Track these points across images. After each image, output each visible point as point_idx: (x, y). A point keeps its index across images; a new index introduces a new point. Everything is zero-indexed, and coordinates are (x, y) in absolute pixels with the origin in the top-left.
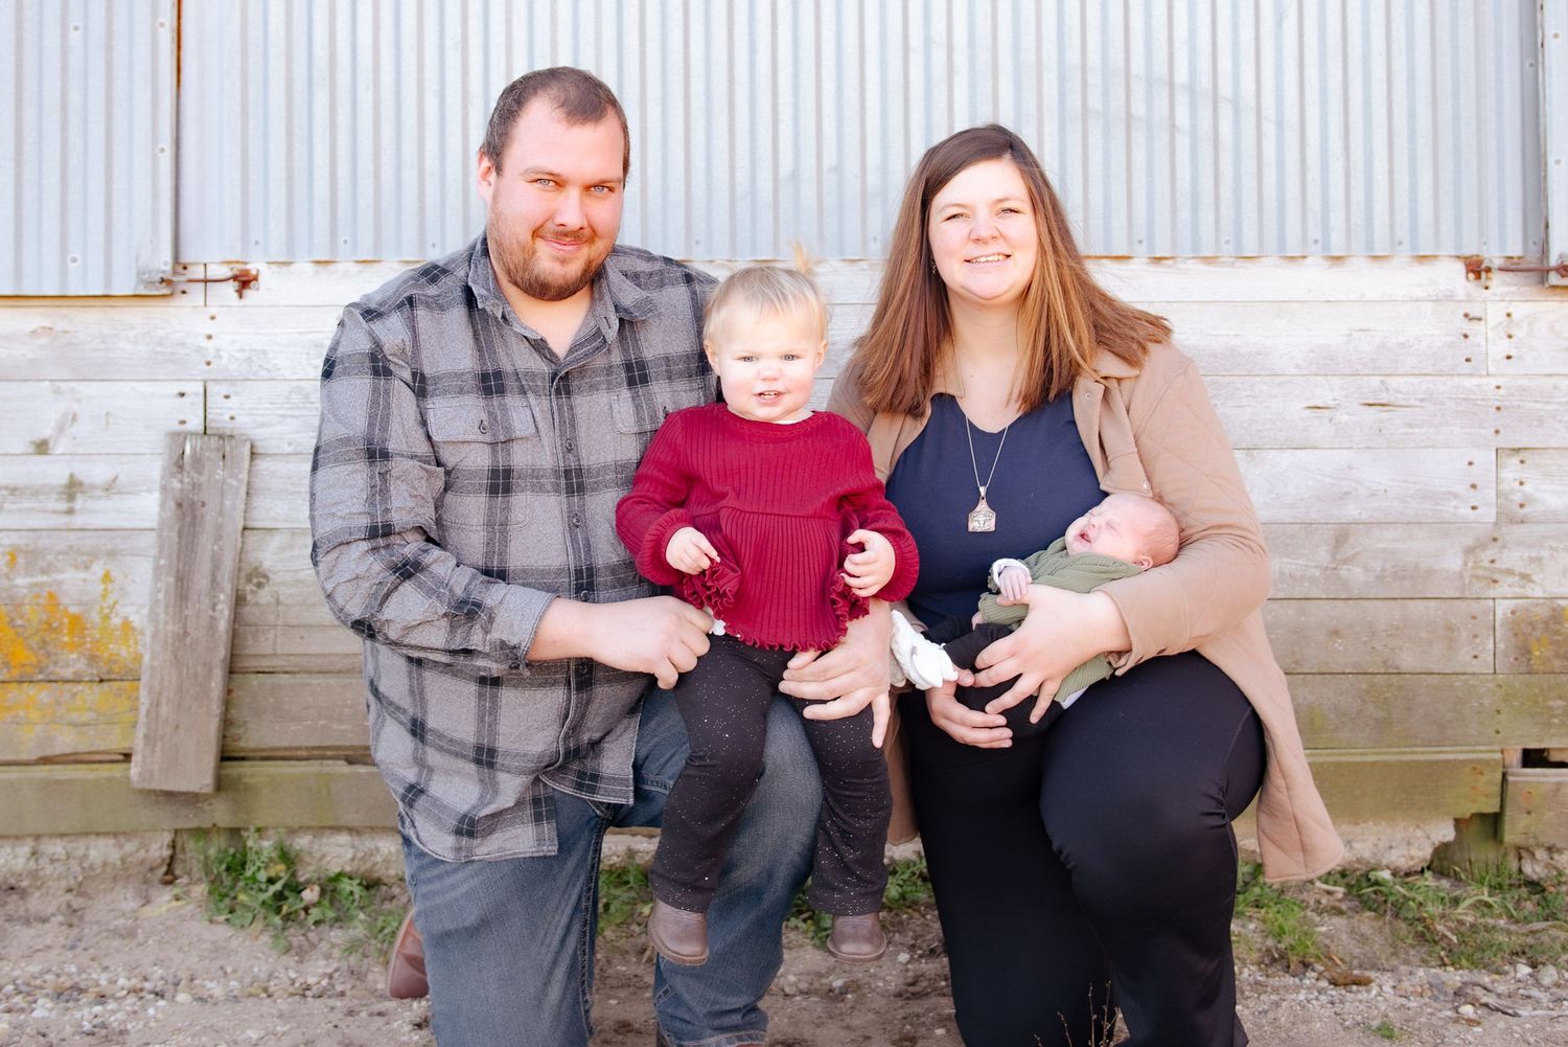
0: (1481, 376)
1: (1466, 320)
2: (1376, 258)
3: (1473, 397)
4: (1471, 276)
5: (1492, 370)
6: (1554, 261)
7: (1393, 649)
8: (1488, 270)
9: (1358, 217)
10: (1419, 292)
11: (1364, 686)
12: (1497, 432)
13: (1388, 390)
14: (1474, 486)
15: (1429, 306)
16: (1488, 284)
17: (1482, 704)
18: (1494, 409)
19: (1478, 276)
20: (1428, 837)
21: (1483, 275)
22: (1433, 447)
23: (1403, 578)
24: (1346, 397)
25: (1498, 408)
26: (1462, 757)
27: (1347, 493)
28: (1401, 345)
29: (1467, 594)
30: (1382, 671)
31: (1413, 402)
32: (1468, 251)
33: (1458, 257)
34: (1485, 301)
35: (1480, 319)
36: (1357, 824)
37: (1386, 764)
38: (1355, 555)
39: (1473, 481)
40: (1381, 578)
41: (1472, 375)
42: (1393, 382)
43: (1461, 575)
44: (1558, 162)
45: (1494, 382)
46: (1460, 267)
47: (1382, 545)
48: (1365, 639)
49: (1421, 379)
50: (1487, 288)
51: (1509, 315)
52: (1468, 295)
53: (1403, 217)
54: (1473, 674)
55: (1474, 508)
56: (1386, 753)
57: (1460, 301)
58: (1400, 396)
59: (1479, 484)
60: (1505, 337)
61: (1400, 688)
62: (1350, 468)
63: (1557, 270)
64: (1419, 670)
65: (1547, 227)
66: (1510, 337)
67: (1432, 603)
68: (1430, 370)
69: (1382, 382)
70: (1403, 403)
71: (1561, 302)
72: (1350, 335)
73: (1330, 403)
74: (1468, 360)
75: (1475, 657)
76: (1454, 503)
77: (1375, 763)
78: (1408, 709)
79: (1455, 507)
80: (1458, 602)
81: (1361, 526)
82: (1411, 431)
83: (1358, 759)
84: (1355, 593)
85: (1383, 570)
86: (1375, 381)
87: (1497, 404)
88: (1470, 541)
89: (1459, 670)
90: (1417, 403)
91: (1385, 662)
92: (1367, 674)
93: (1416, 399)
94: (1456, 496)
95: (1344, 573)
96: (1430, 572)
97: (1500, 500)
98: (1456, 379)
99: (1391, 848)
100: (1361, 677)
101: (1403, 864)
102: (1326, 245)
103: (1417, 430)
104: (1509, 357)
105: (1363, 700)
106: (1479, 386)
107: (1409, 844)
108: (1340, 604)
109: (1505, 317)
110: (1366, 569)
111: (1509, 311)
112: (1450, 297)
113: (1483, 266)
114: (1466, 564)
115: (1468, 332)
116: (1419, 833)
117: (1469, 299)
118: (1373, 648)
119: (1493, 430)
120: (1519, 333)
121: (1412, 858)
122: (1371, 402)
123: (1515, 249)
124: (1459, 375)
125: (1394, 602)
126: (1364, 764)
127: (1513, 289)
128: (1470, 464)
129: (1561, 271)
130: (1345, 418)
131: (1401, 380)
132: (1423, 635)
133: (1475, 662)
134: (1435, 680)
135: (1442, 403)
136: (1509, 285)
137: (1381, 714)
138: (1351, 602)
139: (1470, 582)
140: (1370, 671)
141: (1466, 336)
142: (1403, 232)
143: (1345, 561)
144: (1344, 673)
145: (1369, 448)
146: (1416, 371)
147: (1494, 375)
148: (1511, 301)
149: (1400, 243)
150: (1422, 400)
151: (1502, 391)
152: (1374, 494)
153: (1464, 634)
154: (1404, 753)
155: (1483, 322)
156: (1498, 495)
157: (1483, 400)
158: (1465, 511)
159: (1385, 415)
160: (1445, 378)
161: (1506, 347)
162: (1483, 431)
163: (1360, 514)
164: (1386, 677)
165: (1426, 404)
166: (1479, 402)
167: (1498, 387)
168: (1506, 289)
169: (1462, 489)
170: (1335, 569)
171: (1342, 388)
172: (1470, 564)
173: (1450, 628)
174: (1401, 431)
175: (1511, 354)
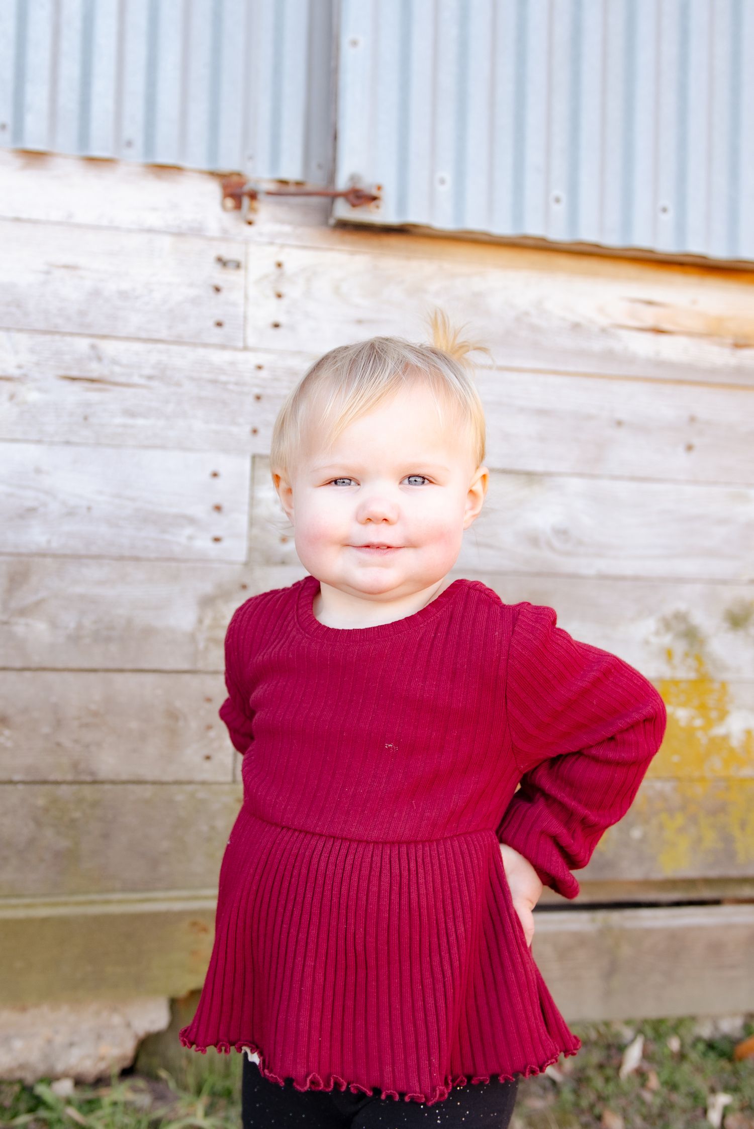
0: (235, 349)
1: (218, 267)
2: (92, 161)
3: (223, 378)
4: (230, 203)
5: (252, 341)
6: (342, 183)
7: (87, 746)
8: (253, 196)
9: (69, 99)
10: (153, 220)
11: (41, 802)
12: (255, 431)
13: (99, 359)
14: (218, 508)
15: (166, 242)
16: (251, 217)
17: (213, 828)
18: (250, 399)
19: (238, 206)
20: (128, 1025)
21: (246, 201)
22: (163, 447)
23: (108, 640)
24: (37, 364)
25: (258, 398)
26: (178, 906)
27: (32, 510)
28: (123, 295)
29: (200, 665)
30: (69, 777)
31: (136, 379)
32: (227, 164)
33: (214, 174)
34: (247, 242)
35: (238, 266)
36: (24, 1009)
37: (63, 921)
38: (38, 604)
39: (217, 500)
40: (75, 638)
41: (223, 347)
42: (109, 348)
43: (192, 638)
44: (354, 43)
45: (253, 359)
46: (213, 189)
47: (79, 589)
48: (46, 730)
49: (150, 346)
50: (250, 223)
51: (279, 265)
52: (225, 231)
53: (135, 107)
54: (203, 783)
55: (217, 540)
56: (66, 904)
57: (212, 239)
58: (117, 369)
59: (226, 505)
60: (271, 294)
61: (95, 804)
62: (38, 471)
63: (346, 195)
64: (124, 777)
65: (335, 137)
66: (279, 296)
67: (149, 678)
68: (164, 334)
69: (93, 347)
70: (122, 379)
71: (352, 253)
72: (48, 273)
73: (13, 371)
74: (219, 324)
75: (208, 758)
76: (188, 531)
77: (45, 921)
78: (106, 836)
79: (190, 538)
80: (187, 677)
81: (49, 561)
82: (130, 421)
83: (21, 914)
84: (36, 660)
85: (80, 626)
86: (82, 345)
87: (257, 391)
88: (207, 588)
89: (183, 776)
90: (142, 381)
91: (75, 766)
92: (45, 782)
93: (141, 376)
94: (192, 521)
95: (20, 628)
96: (149, 632)
97: (255, 531)
98: (201, 352)
99: (71, 1045)
100: (36, 788)
101: (90, 1067)
102: (18, 132)
103: (140, 422)
104: (276, 326)
105: (38, 823)
106: (233, 363)
107: (99, 1037)
108: (11, 676)
109: (272, 268)
110: (54, 624)
111: (281, 258)
112: (197, 232)
113: (246, 188)
114: (200, 621)
115: (220, 283)
116: (116, 1020)
117: (225, 237)
118: (59, 744)
119: (248, 429)
120: (293, 292)
121: (102, 1058)
122: (75, 373)
123: (292, 170)
124: (205, 345)
125: (92, 677)
126: (29, 921)
127: (287, 229)
128: (215, 475)
129: (351, 197)
130: (33, 396)
131: (122, 346)
132: (134, 725)
133: (207, 765)
134: (147, 792)
135: (178, 384)
136: (282, 222)
137: (64, 843)
138: (28, 674)
139: (206, 649)
140: (52, 777)
141: (218, 290)
142: (134, 130)
143: (23, 612)
144: (11, 782)
145: (68, 443)
146: (144, 335)
147: (254, 350)
148: (283, 246)
149: (129, 144)
150: (150, 378)
151: (263, 374)
152: (71, 513)
153: (194, 724)
154: (92, 903)
155: (242, 272)
156: (252, 522)
157: (237, 384)
158: (203, 543)
159: (94, 396)
160: (184, 349)
161: (271, 310)
162: (235, 430)
163: (49, 542)
164: (75, 788)
165: (155, 384)
166: (231, 387)
167: (260, 368)
168: (277, 228)
169: (201, 511)
170: (6, 623)
171: (32, 351)
172: (207, 622)
173: (173, 715)
174: (119, 420)
175: (282, 319)
